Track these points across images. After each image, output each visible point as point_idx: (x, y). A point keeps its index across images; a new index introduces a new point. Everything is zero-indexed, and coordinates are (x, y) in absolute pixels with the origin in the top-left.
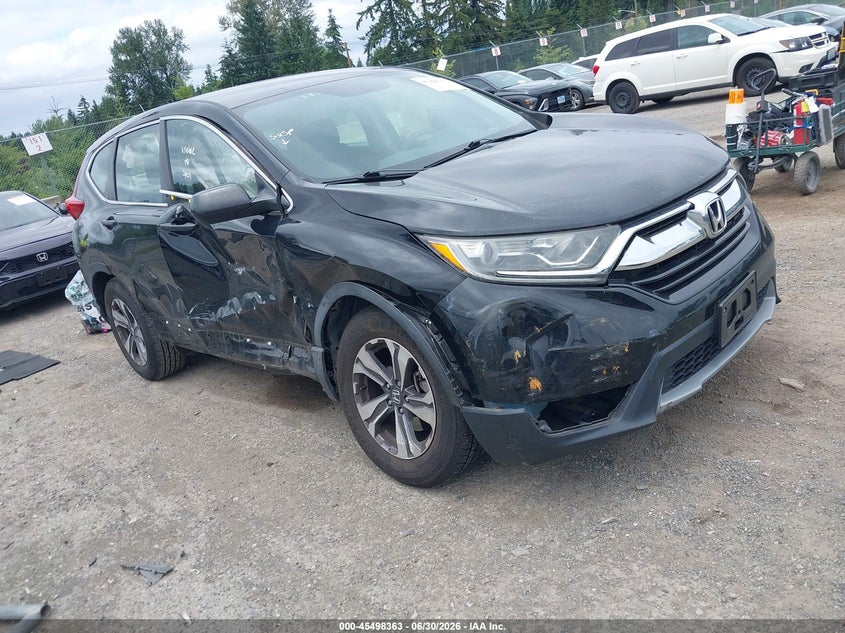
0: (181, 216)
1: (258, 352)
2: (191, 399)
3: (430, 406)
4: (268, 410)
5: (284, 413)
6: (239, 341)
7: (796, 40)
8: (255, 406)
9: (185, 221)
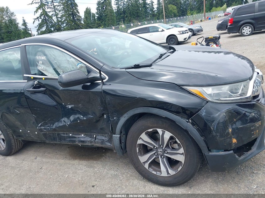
0: (37, 85)
1: (77, 139)
2: (33, 162)
3: (182, 154)
4: (76, 162)
5: (84, 162)
6: (65, 135)
7: (182, 31)
8: (68, 161)
9: (39, 87)
